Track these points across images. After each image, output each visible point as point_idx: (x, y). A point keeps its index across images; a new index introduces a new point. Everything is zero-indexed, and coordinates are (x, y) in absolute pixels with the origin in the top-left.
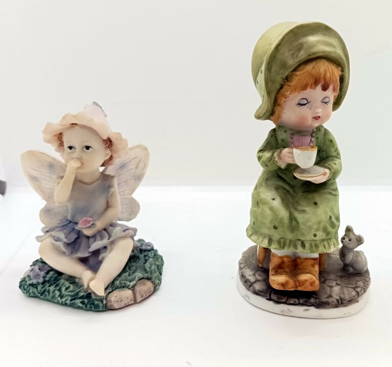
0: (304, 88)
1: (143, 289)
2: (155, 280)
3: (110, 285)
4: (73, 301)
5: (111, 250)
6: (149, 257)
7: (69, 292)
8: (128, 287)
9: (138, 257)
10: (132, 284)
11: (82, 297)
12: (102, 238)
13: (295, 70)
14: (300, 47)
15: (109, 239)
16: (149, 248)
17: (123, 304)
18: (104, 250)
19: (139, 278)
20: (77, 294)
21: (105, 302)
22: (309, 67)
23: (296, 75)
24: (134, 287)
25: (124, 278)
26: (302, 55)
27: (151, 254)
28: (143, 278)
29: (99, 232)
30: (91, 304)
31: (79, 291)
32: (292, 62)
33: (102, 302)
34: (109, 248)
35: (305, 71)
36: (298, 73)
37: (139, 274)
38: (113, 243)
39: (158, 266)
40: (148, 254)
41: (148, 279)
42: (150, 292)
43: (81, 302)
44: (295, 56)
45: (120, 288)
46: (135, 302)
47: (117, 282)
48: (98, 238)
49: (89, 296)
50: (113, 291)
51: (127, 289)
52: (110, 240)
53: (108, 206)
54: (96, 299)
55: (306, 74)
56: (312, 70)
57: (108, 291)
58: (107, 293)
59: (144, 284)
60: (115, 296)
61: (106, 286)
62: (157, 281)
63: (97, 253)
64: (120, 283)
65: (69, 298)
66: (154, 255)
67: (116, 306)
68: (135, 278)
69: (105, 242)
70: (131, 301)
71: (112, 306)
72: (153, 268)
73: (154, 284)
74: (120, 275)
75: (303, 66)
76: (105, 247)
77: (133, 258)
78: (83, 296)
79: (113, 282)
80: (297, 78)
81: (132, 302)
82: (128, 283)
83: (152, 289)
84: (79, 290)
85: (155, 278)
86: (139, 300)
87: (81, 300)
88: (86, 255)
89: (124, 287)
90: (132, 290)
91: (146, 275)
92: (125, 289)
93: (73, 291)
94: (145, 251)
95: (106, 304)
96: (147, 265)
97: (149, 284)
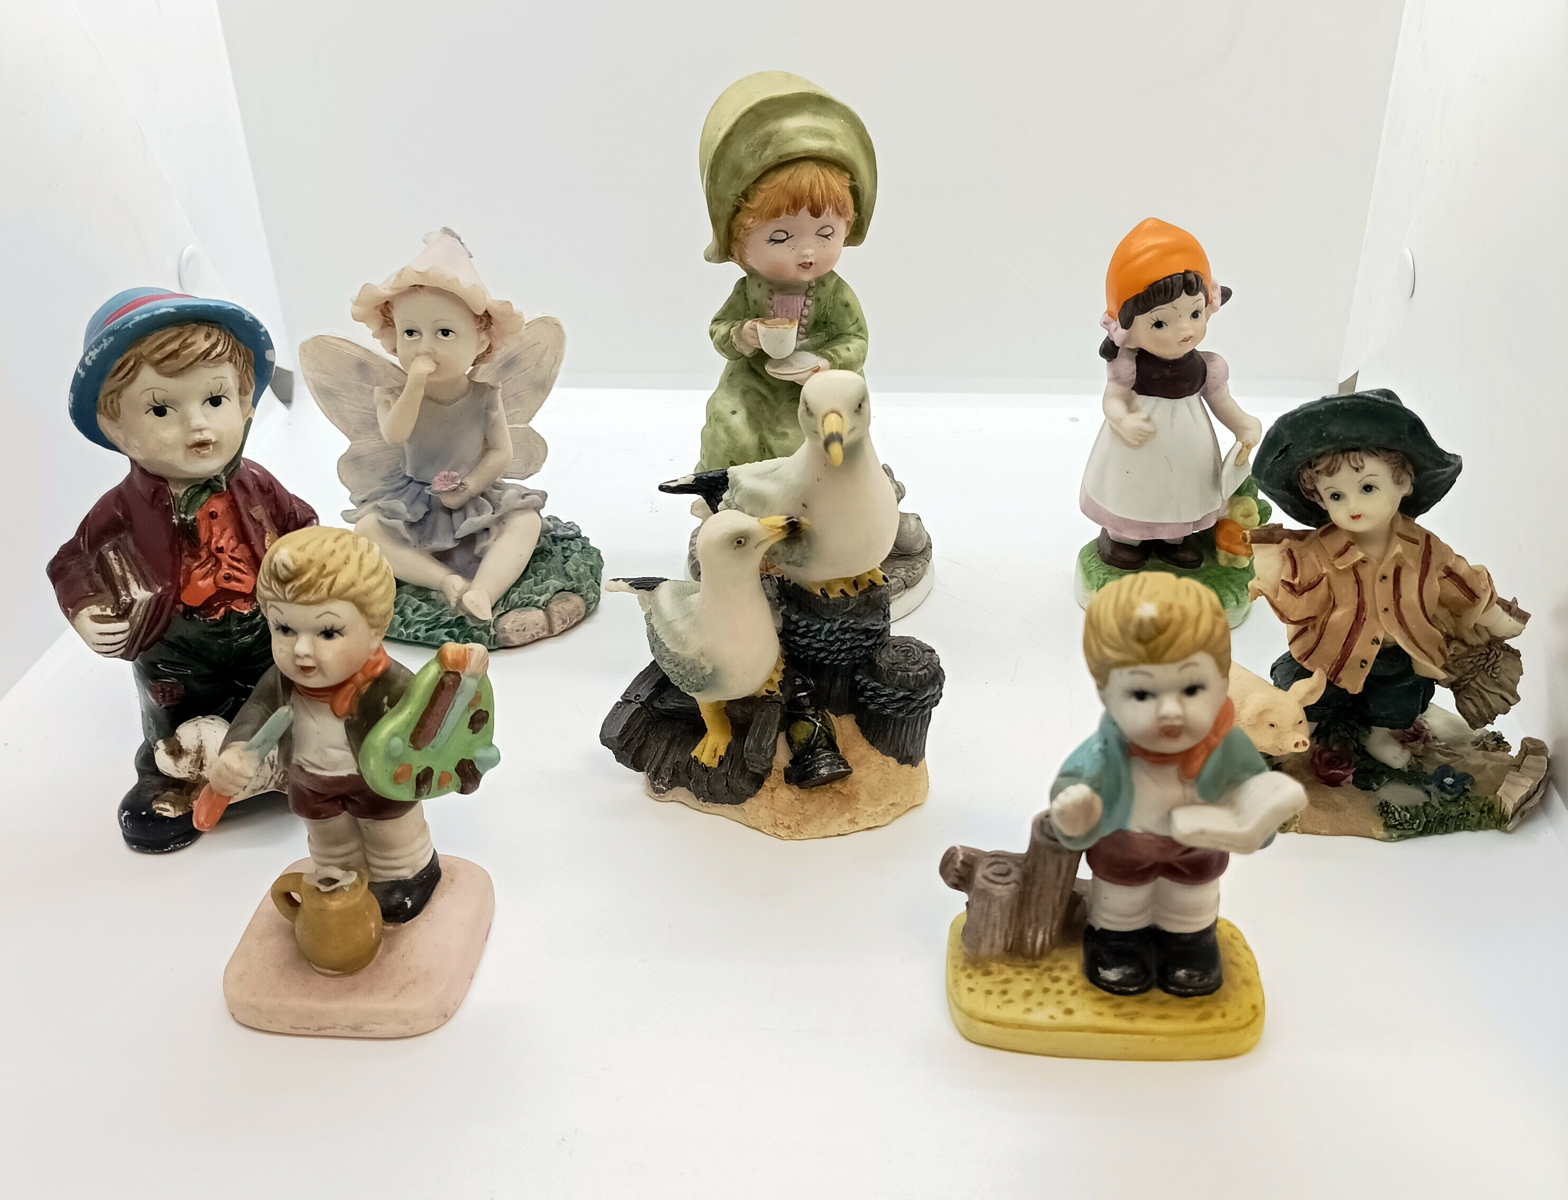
0: (776, 213)
1: (566, 608)
2: (588, 592)
3: (501, 602)
4: (430, 632)
5: (500, 533)
6: (571, 550)
7: (420, 616)
8: (535, 605)
9: (551, 552)
10: (543, 598)
11: (447, 625)
12: (479, 512)
13: (758, 181)
14: (766, 142)
15: (493, 513)
16: (571, 532)
17: (527, 637)
18: (485, 535)
19: (555, 588)
20: (438, 619)
21: (493, 632)
22: (782, 177)
23: (761, 191)
24: (546, 604)
25: (526, 590)
26: (769, 155)
27: (575, 545)
28: (563, 590)
29: (473, 499)
30: (466, 637)
31: (441, 614)
32: (751, 167)
33: (488, 632)
34: (494, 530)
35: (773, 184)
36: (764, 186)
37: (554, 583)
38: (501, 520)
39: (591, 567)
40: (569, 544)
41: (573, 591)
42: (578, 615)
43: (446, 634)
44: (757, 156)
45: (519, 607)
46: (551, 633)
47: (514, 597)
48: (471, 511)
49: (460, 622)
50: (507, 612)
51: (534, 608)
52: (497, 515)
53: (487, 447)
54: (475, 627)
55: (776, 188)
56: (787, 183)
57: (498, 613)
58: (495, 617)
59: (568, 600)
60: (511, 622)
61: (494, 603)
62: (592, 595)
63: (469, 541)
64: (520, 599)
65: (424, 627)
66: (583, 548)
67: (515, 639)
68: (548, 588)
69: (487, 517)
70: (543, 630)
71: (507, 639)
72: (581, 570)
73: (587, 600)
74: (517, 584)
75: (772, 174)
76: (487, 530)
77: (540, 554)
78: (450, 621)
79: (506, 597)
80: (763, 195)
81: (545, 633)
82: (536, 598)
83: (583, 610)
84: (440, 612)
85: (587, 588)
86: (558, 629)
87: (446, 630)
88: (449, 545)
89: (527, 605)
90: (544, 610)
91: (569, 584)
92: (528, 608)
93: (429, 614)
94: (563, 539)
95: (495, 636)
96: (570, 567)
97: (576, 600)
